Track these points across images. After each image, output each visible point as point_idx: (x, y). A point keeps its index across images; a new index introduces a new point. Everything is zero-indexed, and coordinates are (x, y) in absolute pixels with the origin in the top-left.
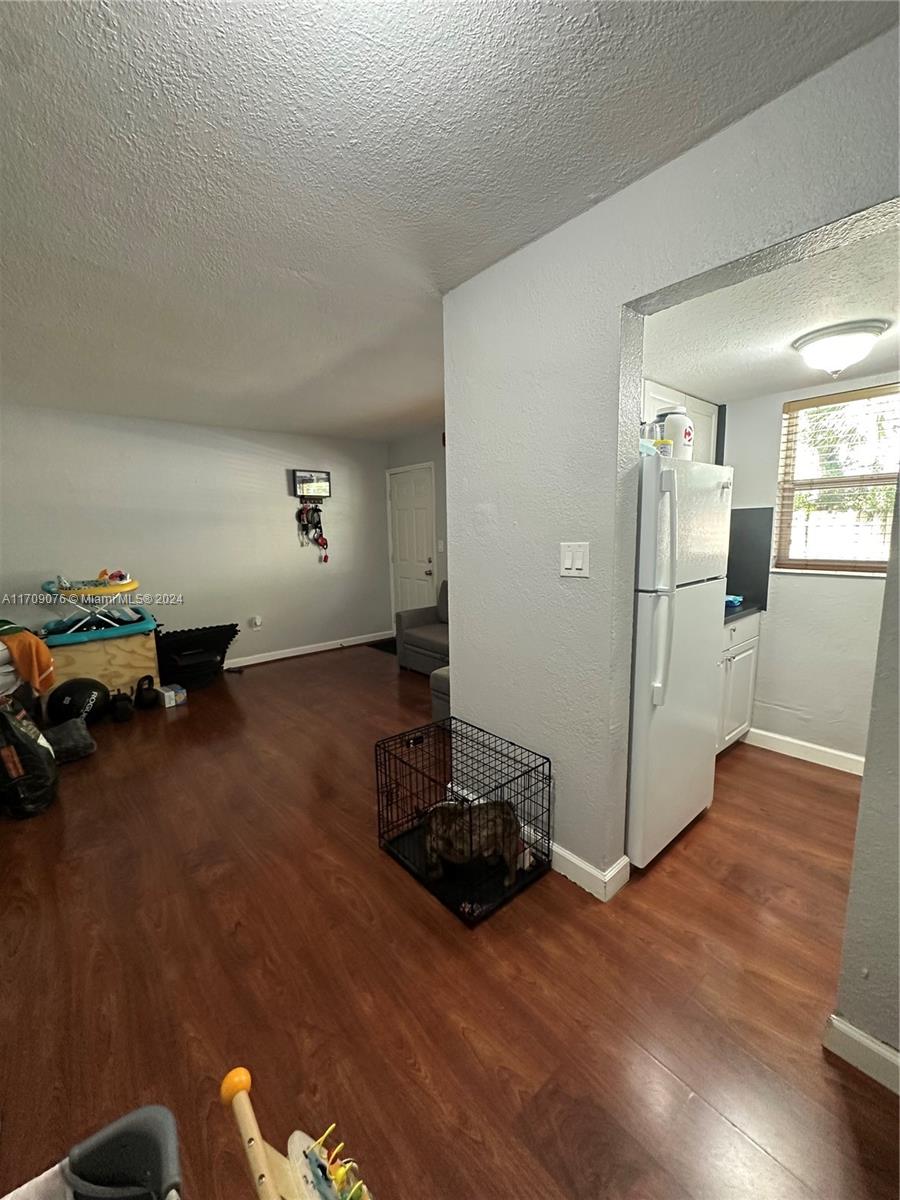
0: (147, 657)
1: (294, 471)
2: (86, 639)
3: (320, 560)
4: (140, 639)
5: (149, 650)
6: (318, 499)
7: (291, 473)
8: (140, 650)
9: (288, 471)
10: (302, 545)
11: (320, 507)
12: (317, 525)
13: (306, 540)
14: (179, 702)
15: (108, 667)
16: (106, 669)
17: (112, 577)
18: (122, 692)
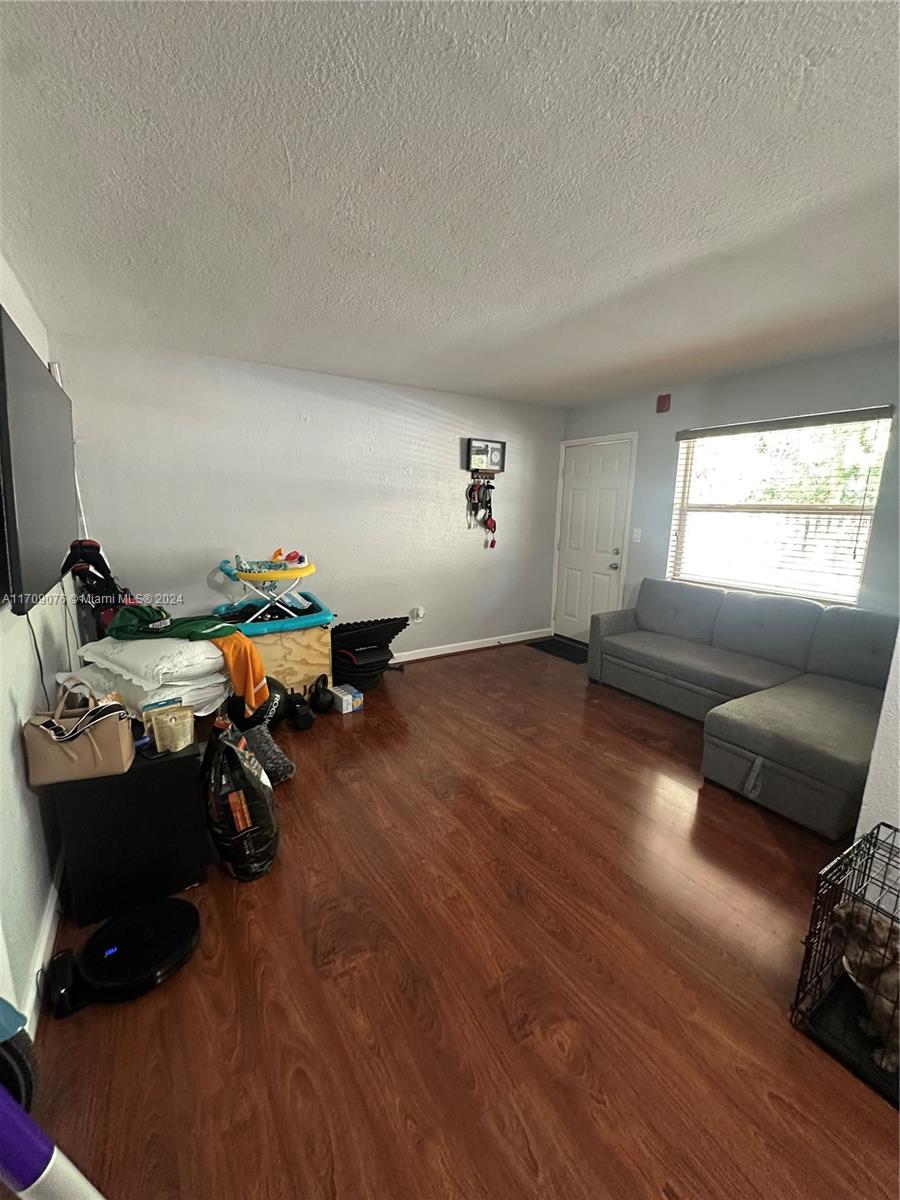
0: (322, 653)
1: (469, 441)
2: (266, 631)
3: (486, 546)
4: (316, 632)
5: (325, 645)
6: (490, 475)
7: (465, 443)
8: (316, 646)
9: (462, 440)
10: (469, 527)
11: (492, 483)
12: (487, 505)
13: (473, 522)
14: (356, 707)
15: (283, 662)
16: (281, 666)
17: (290, 558)
18: (295, 692)
